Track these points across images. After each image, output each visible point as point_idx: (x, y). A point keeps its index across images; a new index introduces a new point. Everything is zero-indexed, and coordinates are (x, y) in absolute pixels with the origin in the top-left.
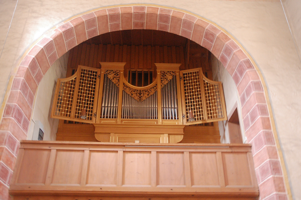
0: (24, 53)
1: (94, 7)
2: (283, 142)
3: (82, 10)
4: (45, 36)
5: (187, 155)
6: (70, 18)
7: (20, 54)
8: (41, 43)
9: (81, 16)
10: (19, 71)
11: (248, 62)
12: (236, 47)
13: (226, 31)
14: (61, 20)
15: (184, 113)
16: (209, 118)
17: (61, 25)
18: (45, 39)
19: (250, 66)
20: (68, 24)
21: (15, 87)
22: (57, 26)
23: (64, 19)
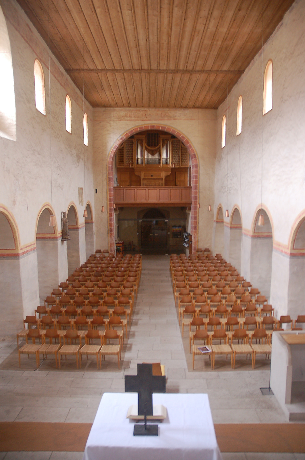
0: (109, 154)
1: (132, 126)
2: (200, 189)
3: (128, 128)
4: (115, 144)
5: (169, 190)
6: (123, 134)
7: (107, 154)
8: (115, 148)
9: (128, 132)
10: (109, 162)
11: (195, 155)
12: (191, 147)
13: (188, 139)
14: (120, 135)
15: (172, 161)
16: (182, 165)
17: (120, 138)
18: (115, 146)
19: (195, 157)
20: (123, 137)
21: (109, 169)
22: (119, 139)
23: (121, 134)
